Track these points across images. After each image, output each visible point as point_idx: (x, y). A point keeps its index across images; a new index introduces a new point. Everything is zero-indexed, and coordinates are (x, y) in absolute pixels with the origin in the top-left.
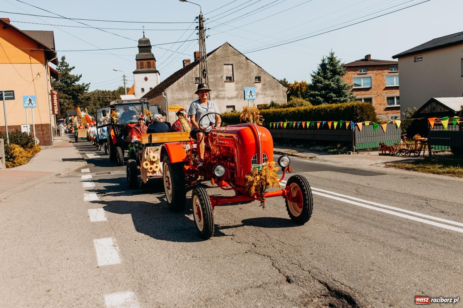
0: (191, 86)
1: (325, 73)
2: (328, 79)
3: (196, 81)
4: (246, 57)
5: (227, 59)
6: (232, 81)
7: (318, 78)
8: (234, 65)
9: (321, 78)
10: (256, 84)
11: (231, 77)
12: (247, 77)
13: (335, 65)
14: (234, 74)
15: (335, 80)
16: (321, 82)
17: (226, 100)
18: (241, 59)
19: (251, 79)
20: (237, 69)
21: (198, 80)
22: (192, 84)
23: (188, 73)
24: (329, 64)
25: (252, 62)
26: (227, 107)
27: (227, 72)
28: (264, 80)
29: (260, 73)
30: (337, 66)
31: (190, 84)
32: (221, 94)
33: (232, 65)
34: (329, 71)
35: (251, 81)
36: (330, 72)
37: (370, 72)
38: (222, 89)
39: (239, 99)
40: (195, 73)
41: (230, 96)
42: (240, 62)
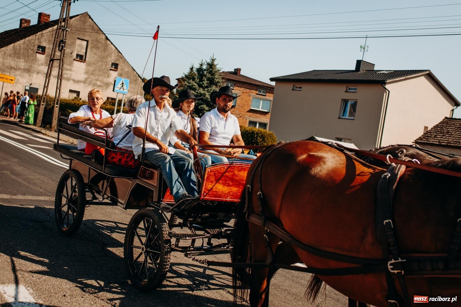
0: (30, 54)
1: (201, 80)
2: (202, 87)
3: (38, 50)
4: (106, 36)
5: (83, 33)
6: (83, 61)
7: (193, 84)
8: (90, 42)
9: (195, 84)
10: (111, 71)
11: (82, 56)
12: (102, 61)
13: (214, 73)
14: (88, 53)
15: (211, 91)
16: (194, 89)
17: (71, 82)
18: (100, 37)
19: (106, 65)
20: (92, 47)
21: (40, 49)
22: (32, 52)
23: (30, 38)
24: (207, 70)
25: (112, 43)
26: (70, 92)
27: (79, 48)
28: (122, 70)
29: (119, 60)
30: (216, 75)
31: (30, 51)
32: (66, 74)
33: (87, 41)
34: (206, 79)
35: (106, 66)
36: (207, 81)
37: (237, 88)
38: (68, 67)
39: (87, 85)
40: (38, 39)
41: (76, 79)
42: (97, 41)
